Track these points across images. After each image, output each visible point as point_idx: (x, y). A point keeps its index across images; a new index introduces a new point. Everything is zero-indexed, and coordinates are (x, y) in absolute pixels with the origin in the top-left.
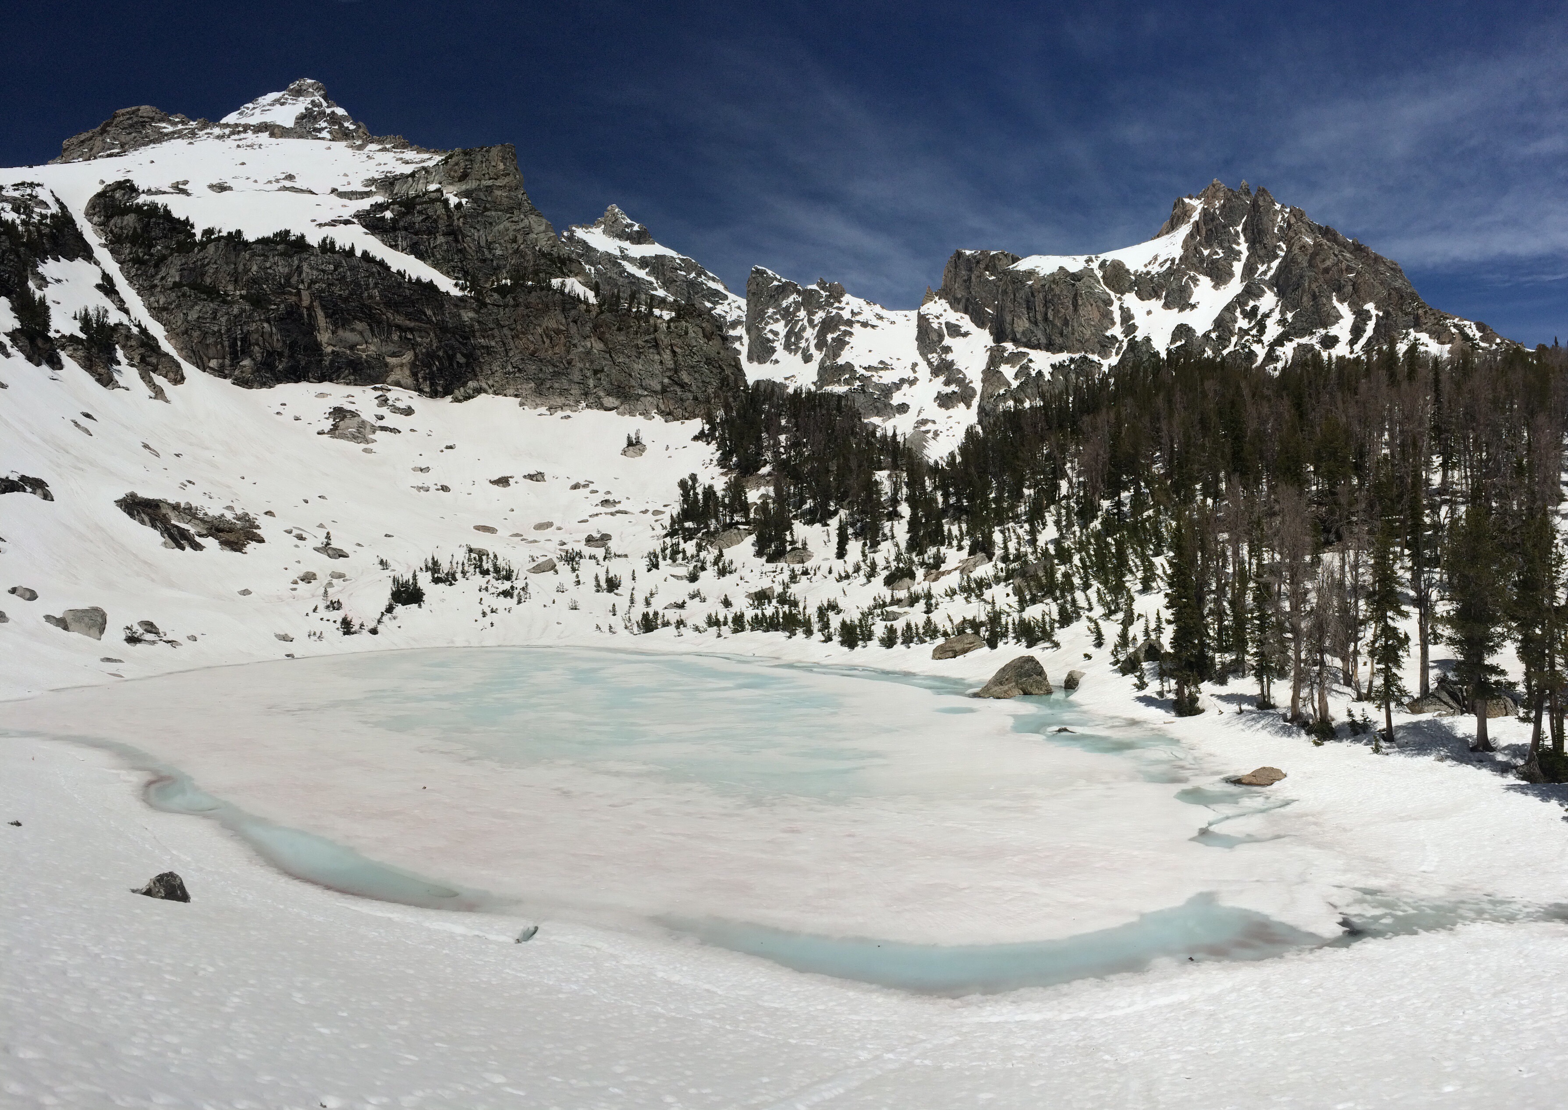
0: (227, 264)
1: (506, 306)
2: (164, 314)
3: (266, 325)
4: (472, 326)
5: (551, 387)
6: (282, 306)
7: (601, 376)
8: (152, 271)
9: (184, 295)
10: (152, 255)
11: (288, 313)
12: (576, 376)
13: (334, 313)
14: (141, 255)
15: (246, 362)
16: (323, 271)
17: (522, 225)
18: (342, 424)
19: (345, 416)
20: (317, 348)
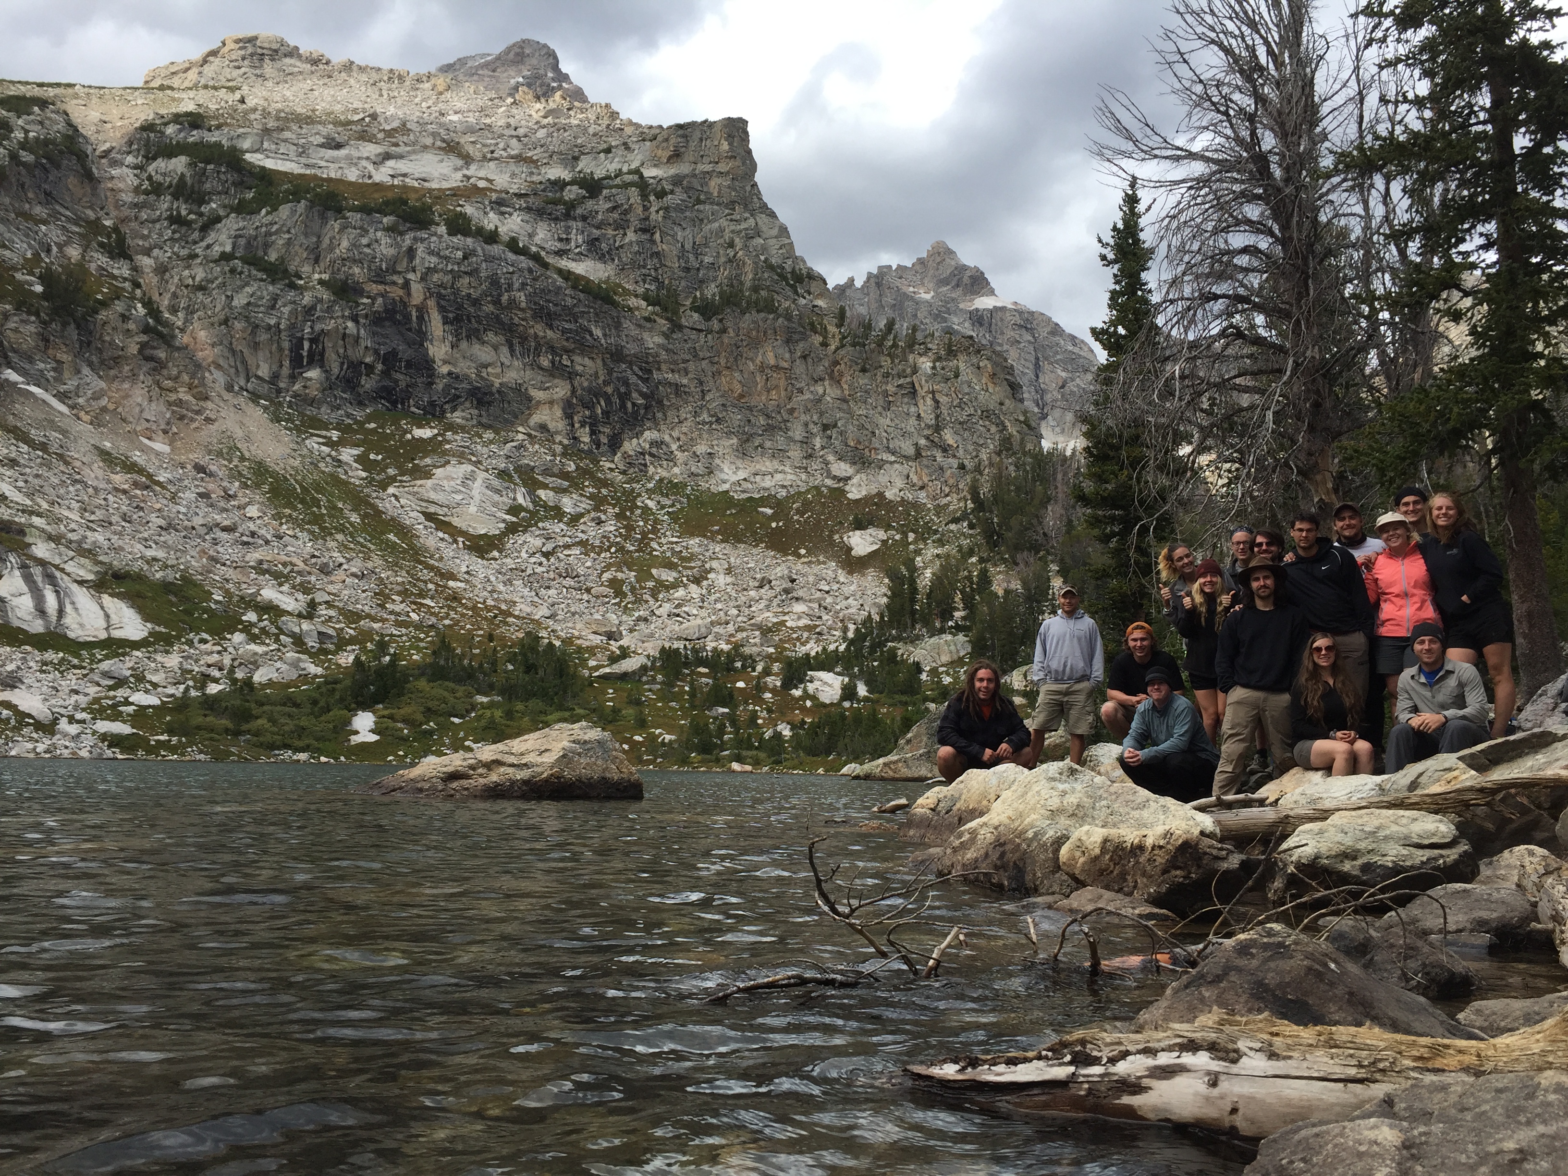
0: (306, 235)
1: (709, 331)
2: (200, 295)
3: (350, 324)
4: (657, 355)
5: (761, 446)
6: (380, 300)
7: (833, 432)
8: (196, 235)
9: (233, 271)
10: (201, 215)
11: (386, 311)
12: (798, 433)
13: (458, 319)
15: (313, 374)
16: (446, 258)
17: (743, 226)
18: (439, 472)
19: (448, 462)
20: (426, 366)
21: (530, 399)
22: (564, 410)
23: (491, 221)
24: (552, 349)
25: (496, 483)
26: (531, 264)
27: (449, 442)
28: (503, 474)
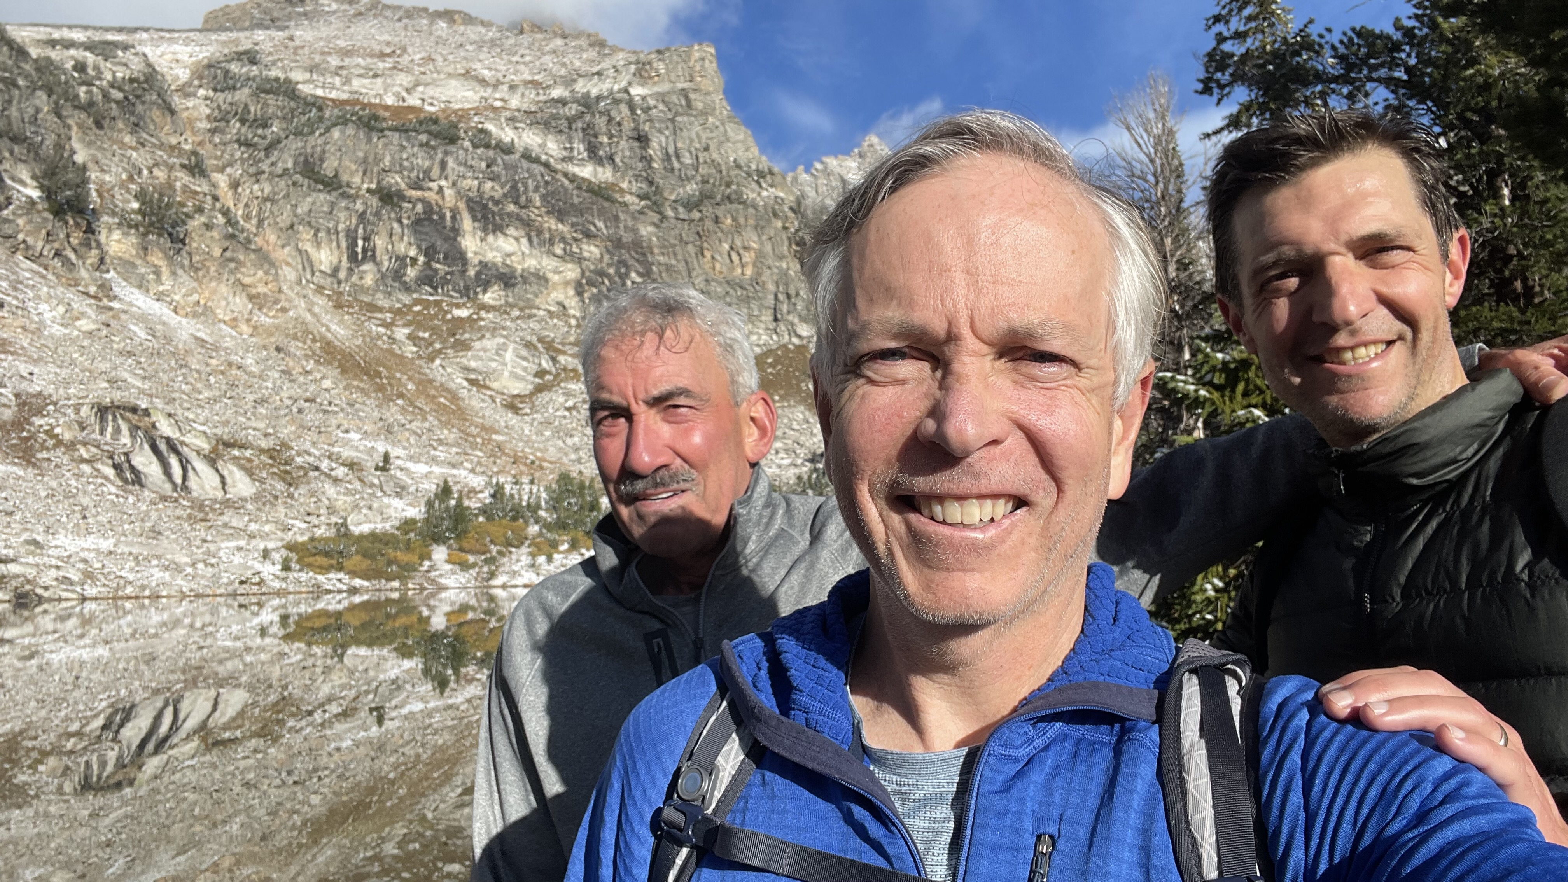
0: (355, 151)
1: (692, 221)
3: (396, 225)
4: (650, 241)
6: (419, 204)
10: (264, 137)
11: (425, 213)
12: (768, 300)
13: (483, 217)
15: (367, 267)
16: (473, 167)
17: (716, 132)
18: (477, 345)
19: (483, 336)
20: (461, 257)
21: (547, 280)
22: (576, 289)
23: (507, 135)
24: (563, 240)
25: (524, 353)
26: (542, 169)
27: (483, 319)
28: (529, 345)
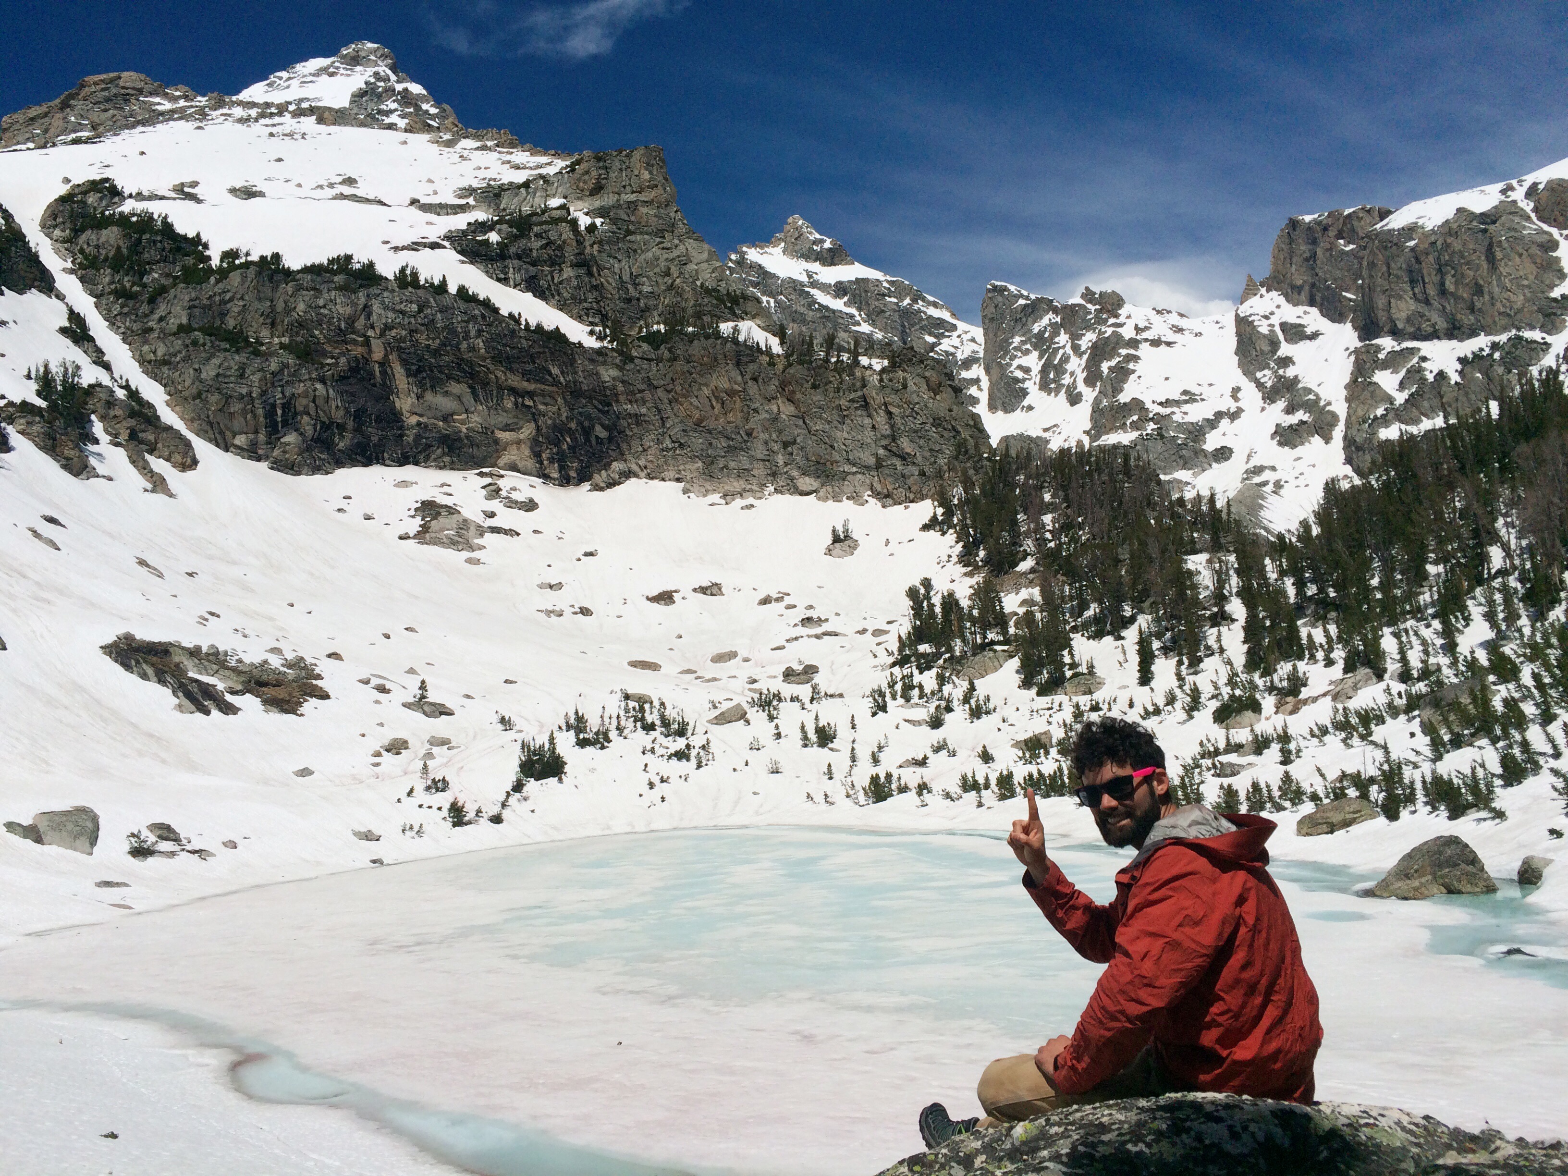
0: (260, 300)
1: (659, 360)
2: (165, 369)
3: (319, 386)
4: (614, 387)
5: (726, 467)
6: (343, 360)
7: (794, 449)
8: (145, 308)
9: (195, 343)
10: (144, 286)
11: (352, 369)
12: (760, 451)
13: (419, 371)
14: (128, 285)
15: (291, 438)
16: (402, 312)
17: (676, 252)
18: (434, 525)
19: (438, 514)
20: (394, 419)
21: (497, 440)
22: (531, 448)
23: (436, 270)
24: (514, 392)
26: (482, 310)
